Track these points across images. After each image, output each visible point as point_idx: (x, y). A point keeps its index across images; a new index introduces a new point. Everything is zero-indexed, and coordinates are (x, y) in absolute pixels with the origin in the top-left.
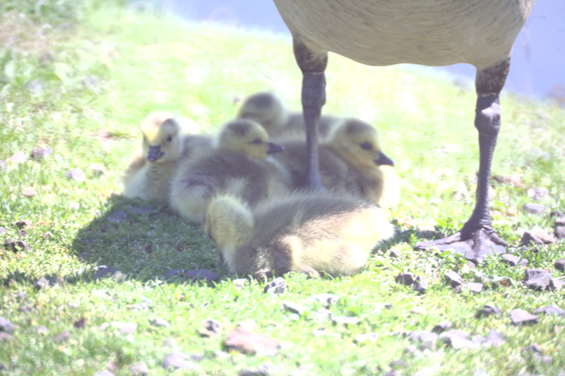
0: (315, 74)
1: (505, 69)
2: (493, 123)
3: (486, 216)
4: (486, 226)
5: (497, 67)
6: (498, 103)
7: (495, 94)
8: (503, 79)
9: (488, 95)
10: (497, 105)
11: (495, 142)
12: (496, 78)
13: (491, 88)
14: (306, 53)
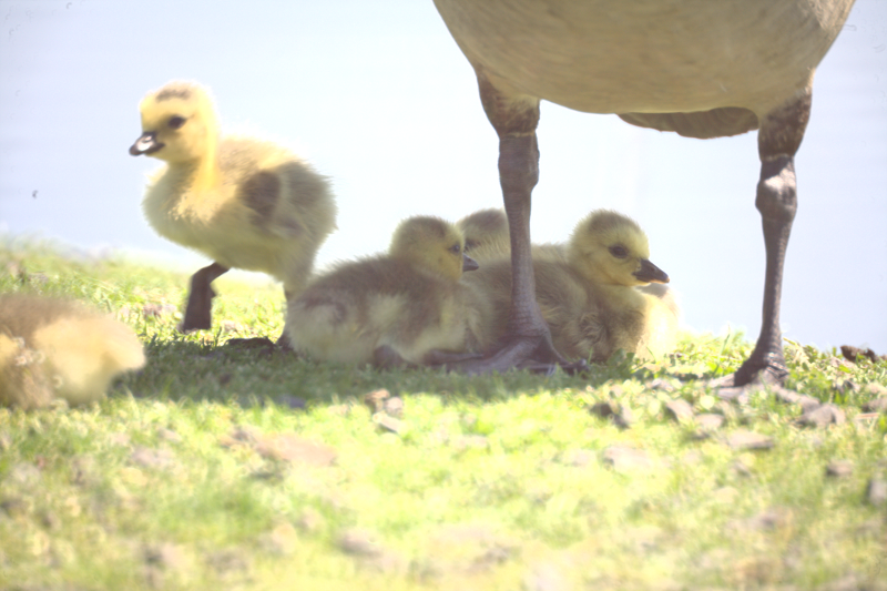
0: (517, 135)
1: (801, 113)
2: (784, 202)
3: (774, 347)
4: (775, 364)
5: (788, 109)
6: (792, 170)
7: (786, 156)
8: (799, 131)
9: (776, 157)
10: (791, 174)
11: (788, 231)
12: (788, 128)
13: (780, 145)
14: (494, 97)
